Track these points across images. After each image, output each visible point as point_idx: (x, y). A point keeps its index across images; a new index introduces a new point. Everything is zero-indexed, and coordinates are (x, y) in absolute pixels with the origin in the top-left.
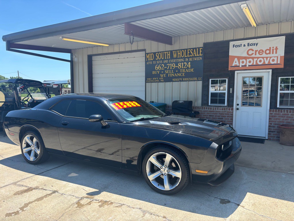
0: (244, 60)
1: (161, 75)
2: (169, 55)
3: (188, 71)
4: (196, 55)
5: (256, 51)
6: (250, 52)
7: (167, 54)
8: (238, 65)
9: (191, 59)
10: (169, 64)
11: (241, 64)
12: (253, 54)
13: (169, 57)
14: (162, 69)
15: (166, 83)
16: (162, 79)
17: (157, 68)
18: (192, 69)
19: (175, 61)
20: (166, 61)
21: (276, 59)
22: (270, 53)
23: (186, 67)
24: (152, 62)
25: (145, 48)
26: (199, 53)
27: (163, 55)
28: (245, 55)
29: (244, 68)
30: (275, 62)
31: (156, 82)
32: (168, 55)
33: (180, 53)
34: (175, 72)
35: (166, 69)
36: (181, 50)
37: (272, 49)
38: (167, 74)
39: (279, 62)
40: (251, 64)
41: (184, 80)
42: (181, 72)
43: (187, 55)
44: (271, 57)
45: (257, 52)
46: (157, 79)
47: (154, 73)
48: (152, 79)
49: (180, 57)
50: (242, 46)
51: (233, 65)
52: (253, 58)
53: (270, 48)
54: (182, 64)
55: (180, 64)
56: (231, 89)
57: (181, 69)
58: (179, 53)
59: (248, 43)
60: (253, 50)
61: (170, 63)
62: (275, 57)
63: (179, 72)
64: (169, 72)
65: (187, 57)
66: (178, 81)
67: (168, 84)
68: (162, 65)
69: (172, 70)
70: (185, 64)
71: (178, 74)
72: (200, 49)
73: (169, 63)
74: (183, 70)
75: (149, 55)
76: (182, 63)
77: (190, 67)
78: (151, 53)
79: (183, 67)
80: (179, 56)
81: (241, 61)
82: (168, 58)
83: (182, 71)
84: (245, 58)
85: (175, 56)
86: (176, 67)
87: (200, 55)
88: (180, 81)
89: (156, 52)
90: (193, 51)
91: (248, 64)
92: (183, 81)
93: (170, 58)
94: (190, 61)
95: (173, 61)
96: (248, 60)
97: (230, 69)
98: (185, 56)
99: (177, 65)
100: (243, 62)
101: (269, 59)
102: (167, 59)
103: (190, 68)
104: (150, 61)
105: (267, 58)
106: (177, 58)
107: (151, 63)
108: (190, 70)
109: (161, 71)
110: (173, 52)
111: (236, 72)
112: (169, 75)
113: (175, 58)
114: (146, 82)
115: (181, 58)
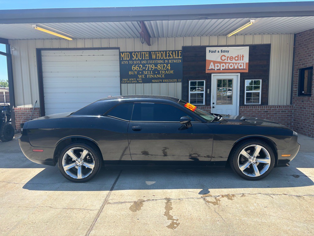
0: (219, 65)
1: (140, 76)
2: (148, 55)
3: (167, 73)
4: (175, 58)
5: (228, 57)
6: (223, 58)
7: (145, 54)
8: (214, 68)
9: (170, 61)
10: (148, 65)
11: (216, 68)
12: (225, 59)
13: (147, 58)
14: (140, 70)
15: (145, 84)
16: (141, 80)
17: (134, 69)
18: (172, 71)
19: (154, 62)
20: (145, 62)
21: (242, 64)
22: (238, 60)
23: (165, 68)
24: (129, 62)
25: (119, 47)
26: (178, 56)
27: (141, 55)
28: (219, 60)
29: (219, 72)
30: (242, 67)
31: (134, 83)
32: (146, 55)
33: (159, 55)
34: (154, 74)
35: (145, 70)
36: (160, 51)
37: (239, 56)
38: (146, 75)
39: (245, 68)
40: (224, 68)
41: (164, 81)
42: (161, 73)
43: (166, 57)
44: (239, 63)
45: (229, 58)
46: (134, 80)
47: (130, 73)
48: (129, 80)
49: (159, 58)
50: (217, 52)
51: (210, 68)
52: (226, 63)
53: (238, 55)
54: (161, 66)
55: (159, 66)
56: (208, 90)
57: (161, 70)
58: (158, 54)
59: (221, 50)
60: (225, 56)
61: (149, 64)
62: (242, 63)
63: (159, 73)
64: (148, 73)
65: (167, 59)
66: (158, 82)
67: (147, 85)
68: (140, 65)
69: (151, 71)
70: (165, 65)
71: (157, 75)
72: (180, 52)
73: (147, 64)
74: (163, 71)
75: (125, 54)
76: (162, 65)
77: (169, 69)
78: (126, 52)
79: (163, 68)
80: (158, 58)
81: (216, 65)
82: (146, 59)
83: (162, 72)
84: (220, 63)
85: (154, 57)
86: (155, 68)
87: (180, 58)
88: (160, 82)
89: (133, 52)
90: (172, 54)
91: (222, 68)
92: (163, 82)
93: (148, 59)
94: (170, 63)
95: (152, 62)
96: (222, 65)
97: (207, 72)
98: (165, 58)
99: (156, 66)
100: (218, 66)
101: (237, 64)
102: (145, 60)
103: (169, 70)
104: (125, 60)
105: (236, 63)
106: (156, 59)
107: (127, 63)
108: (170, 71)
109: (139, 71)
110: (152, 53)
111: (212, 75)
112: (148, 76)
113: (154, 59)
114: (121, 83)
115: (161, 59)
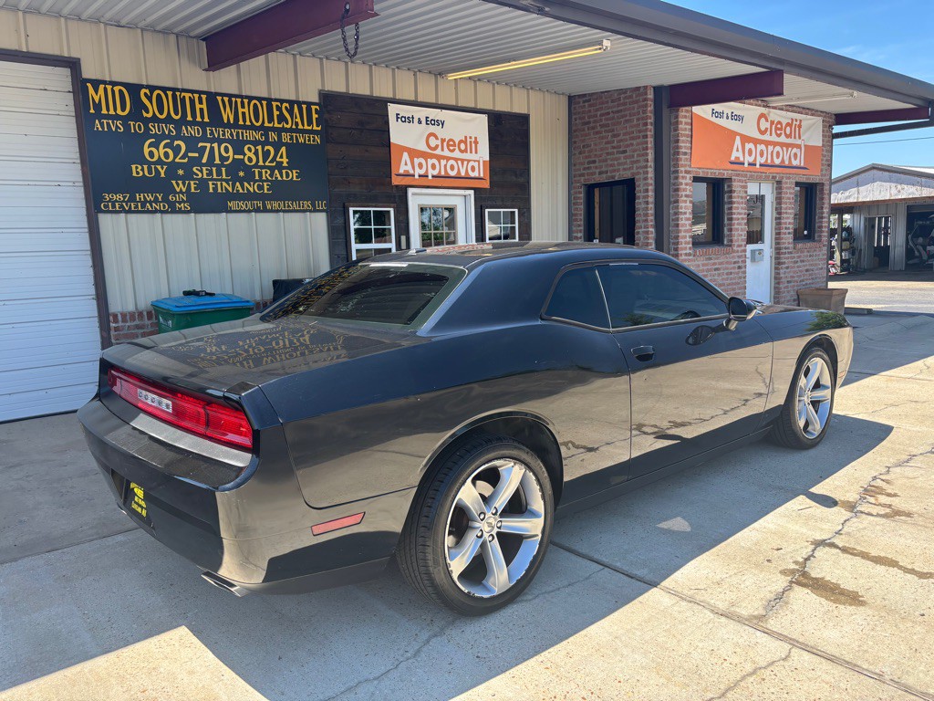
0: (423, 161)
1: (178, 185)
2: (204, 106)
3: (279, 178)
4: (300, 127)
5: (443, 141)
6: (433, 142)
7: (192, 101)
8: (412, 172)
9: (286, 138)
10: (208, 145)
11: (418, 172)
12: (437, 146)
13: (202, 117)
14: (177, 160)
15: (202, 217)
16: (183, 201)
17: (151, 154)
18: (294, 171)
19: (231, 134)
20: (194, 131)
21: (476, 164)
22: (465, 151)
23: (271, 162)
24: (127, 127)
25: (74, 54)
26: (310, 123)
27: (179, 104)
28: (423, 147)
29: (425, 183)
30: (475, 174)
31: (156, 211)
32: (198, 106)
33: (246, 110)
34: (234, 179)
35: (197, 161)
36: (250, 98)
37: (468, 140)
38: (203, 184)
39: (482, 175)
40: (435, 173)
41: (269, 207)
42: (257, 178)
43: (271, 119)
44: (469, 161)
45: (445, 144)
46: (156, 200)
47: (137, 170)
48: (132, 199)
49: (248, 123)
50: (416, 120)
51: (401, 171)
52: (439, 158)
53: (466, 137)
54: (257, 151)
55: (250, 149)
56: (403, 238)
57: (256, 166)
58: (243, 107)
59: (427, 118)
60: (437, 138)
61: (212, 141)
62: (475, 161)
63: (250, 177)
64: (210, 173)
65: (274, 129)
66: (249, 211)
67: (208, 220)
68: (176, 143)
69: (224, 169)
70: (268, 151)
71: (246, 184)
72: (313, 107)
73: (204, 139)
74: (264, 171)
75: (105, 89)
76: (259, 148)
77: (285, 164)
78: (114, 84)
79: (264, 162)
80: (244, 120)
81: (417, 161)
82: (199, 119)
83: (260, 174)
84: (425, 155)
85: (227, 115)
86: (236, 157)
87: (315, 128)
88: (257, 210)
89: (142, 86)
90: (291, 112)
91: (431, 172)
92: (265, 210)
93: (206, 120)
94: (286, 144)
95: (224, 135)
96: (430, 162)
97: (396, 181)
98: (266, 124)
99: (238, 150)
100: (420, 166)
101: (465, 163)
102: (194, 123)
103: (285, 168)
104: (108, 117)
105: (463, 161)
106: (236, 125)
107: (117, 127)
108: (287, 173)
109: (173, 167)
110: (219, 98)
111: (411, 191)
112: (211, 186)
113: (229, 125)
114: (95, 206)
115: (252, 127)
